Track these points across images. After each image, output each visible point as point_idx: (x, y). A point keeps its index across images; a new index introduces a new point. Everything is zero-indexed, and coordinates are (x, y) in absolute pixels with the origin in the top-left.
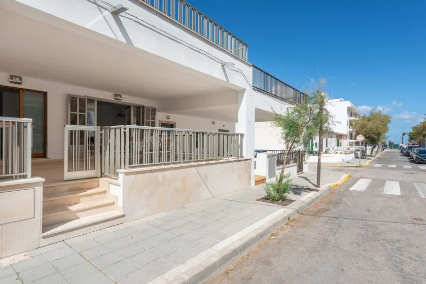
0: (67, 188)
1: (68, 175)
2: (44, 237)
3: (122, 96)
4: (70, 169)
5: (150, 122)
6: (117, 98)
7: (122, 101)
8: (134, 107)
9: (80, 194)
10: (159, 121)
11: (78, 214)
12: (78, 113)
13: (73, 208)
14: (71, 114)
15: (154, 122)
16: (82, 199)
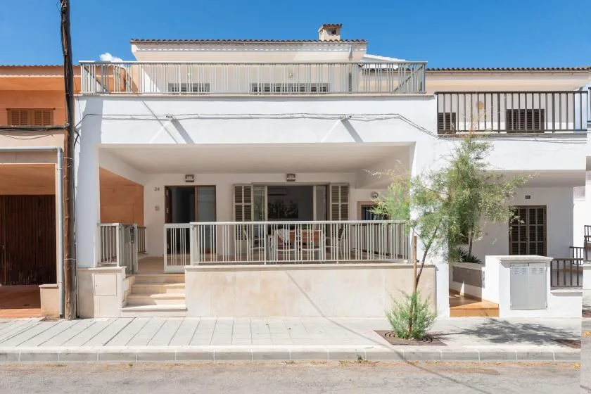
0: (164, 279)
1: (167, 268)
2: (124, 311)
3: (297, 174)
4: (169, 263)
5: (340, 206)
6: (290, 178)
7: (297, 181)
8: (317, 186)
9: (166, 286)
10: (359, 202)
11: (156, 301)
12: (243, 204)
13: (153, 296)
14: (236, 206)
15: (347, 205)
16: (168, 290)
